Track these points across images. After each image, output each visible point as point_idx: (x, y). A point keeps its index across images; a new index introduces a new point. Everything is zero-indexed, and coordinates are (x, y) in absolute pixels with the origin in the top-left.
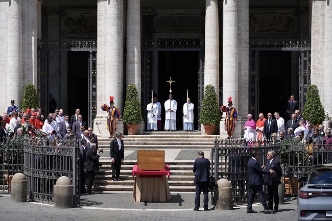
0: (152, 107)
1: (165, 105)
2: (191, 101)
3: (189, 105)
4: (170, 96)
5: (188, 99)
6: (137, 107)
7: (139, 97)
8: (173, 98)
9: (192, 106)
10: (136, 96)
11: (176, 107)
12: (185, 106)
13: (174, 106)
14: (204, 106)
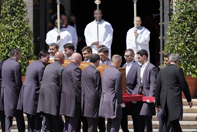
0: (59, 38)
1: (86, 34)
2: (144, 24)
3: (139, 31)
4: (97, 13)
5: (137, 20)
6: (26, 37)
7: (29, 16)
8: (105, 17)
9: (145, 34)
10: (22, 12)
11: (110, 38)
12: (131, 34)
13: (106, 36)
14: (172, 35)
